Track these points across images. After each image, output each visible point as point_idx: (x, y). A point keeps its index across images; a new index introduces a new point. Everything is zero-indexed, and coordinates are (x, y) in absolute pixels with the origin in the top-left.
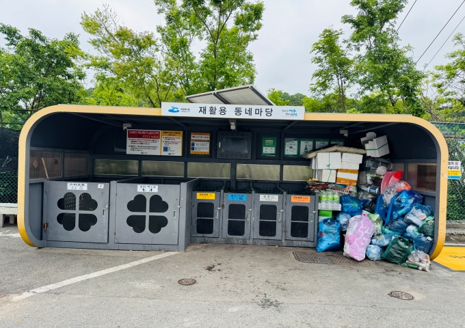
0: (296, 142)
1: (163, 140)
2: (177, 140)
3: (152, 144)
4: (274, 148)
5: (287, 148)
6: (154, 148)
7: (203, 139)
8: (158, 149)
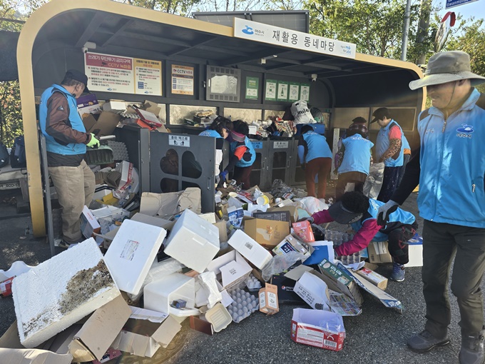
0: (275, 84)
1: (137, 71)
2: (155, 73)
3: (122, 77)
4: (256, 90)
5: (267, 91)
6: (126, 83)
7: (186, 74)
8: (132, 84)
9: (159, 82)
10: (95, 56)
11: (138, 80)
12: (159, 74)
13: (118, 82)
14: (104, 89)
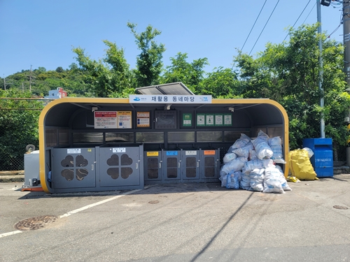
1: (119, 118)
2: (128, 118)
3: (111, 121)
4: (190, 121)
5: (198, 120)
6: (113, 123)
7: (145, 116)
8: (116, 124)
9: (130, 121)
10: (99, 112)
11: (119, 122)
12: (130, 117)
13: (110, 124)
14: (103, 127)
